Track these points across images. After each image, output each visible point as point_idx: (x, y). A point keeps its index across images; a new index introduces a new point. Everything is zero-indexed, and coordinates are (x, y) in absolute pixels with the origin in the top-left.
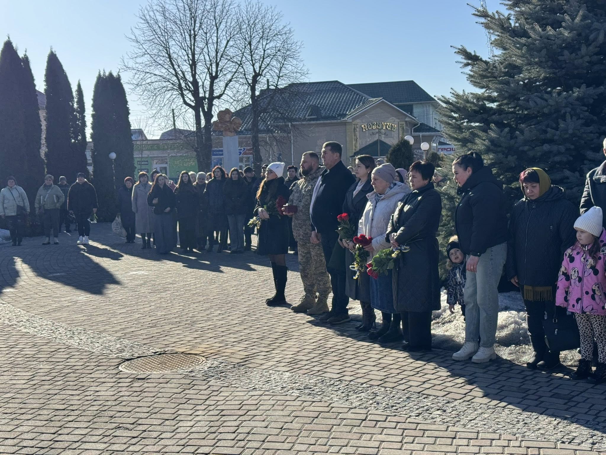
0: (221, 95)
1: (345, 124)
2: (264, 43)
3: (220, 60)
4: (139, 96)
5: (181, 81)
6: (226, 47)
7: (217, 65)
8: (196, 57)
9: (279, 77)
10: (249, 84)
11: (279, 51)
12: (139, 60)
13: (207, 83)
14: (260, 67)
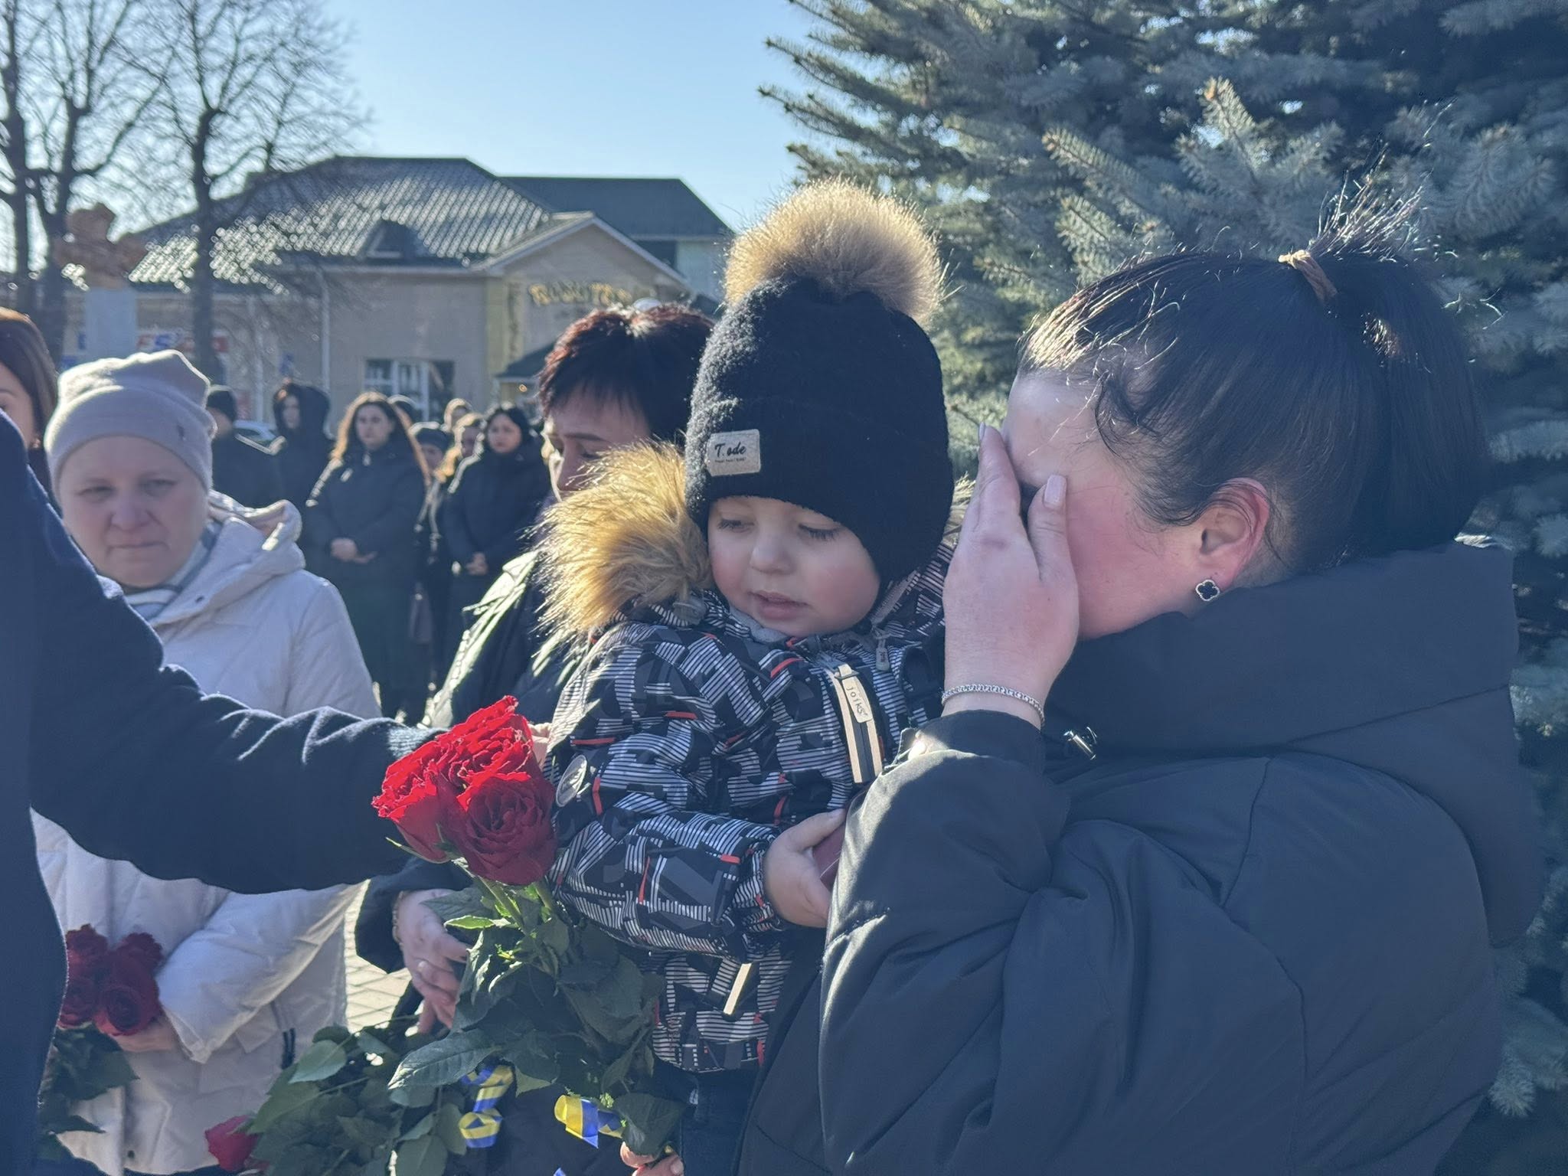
2: (239, 17)
3: (101, 61)
6: (119, 24)
7: (91, 73)
8: (23, 43)
9: (280, 123)
10: (188, 141)
11: (283, 44)
13: (59, 127)
14: (225, 88)
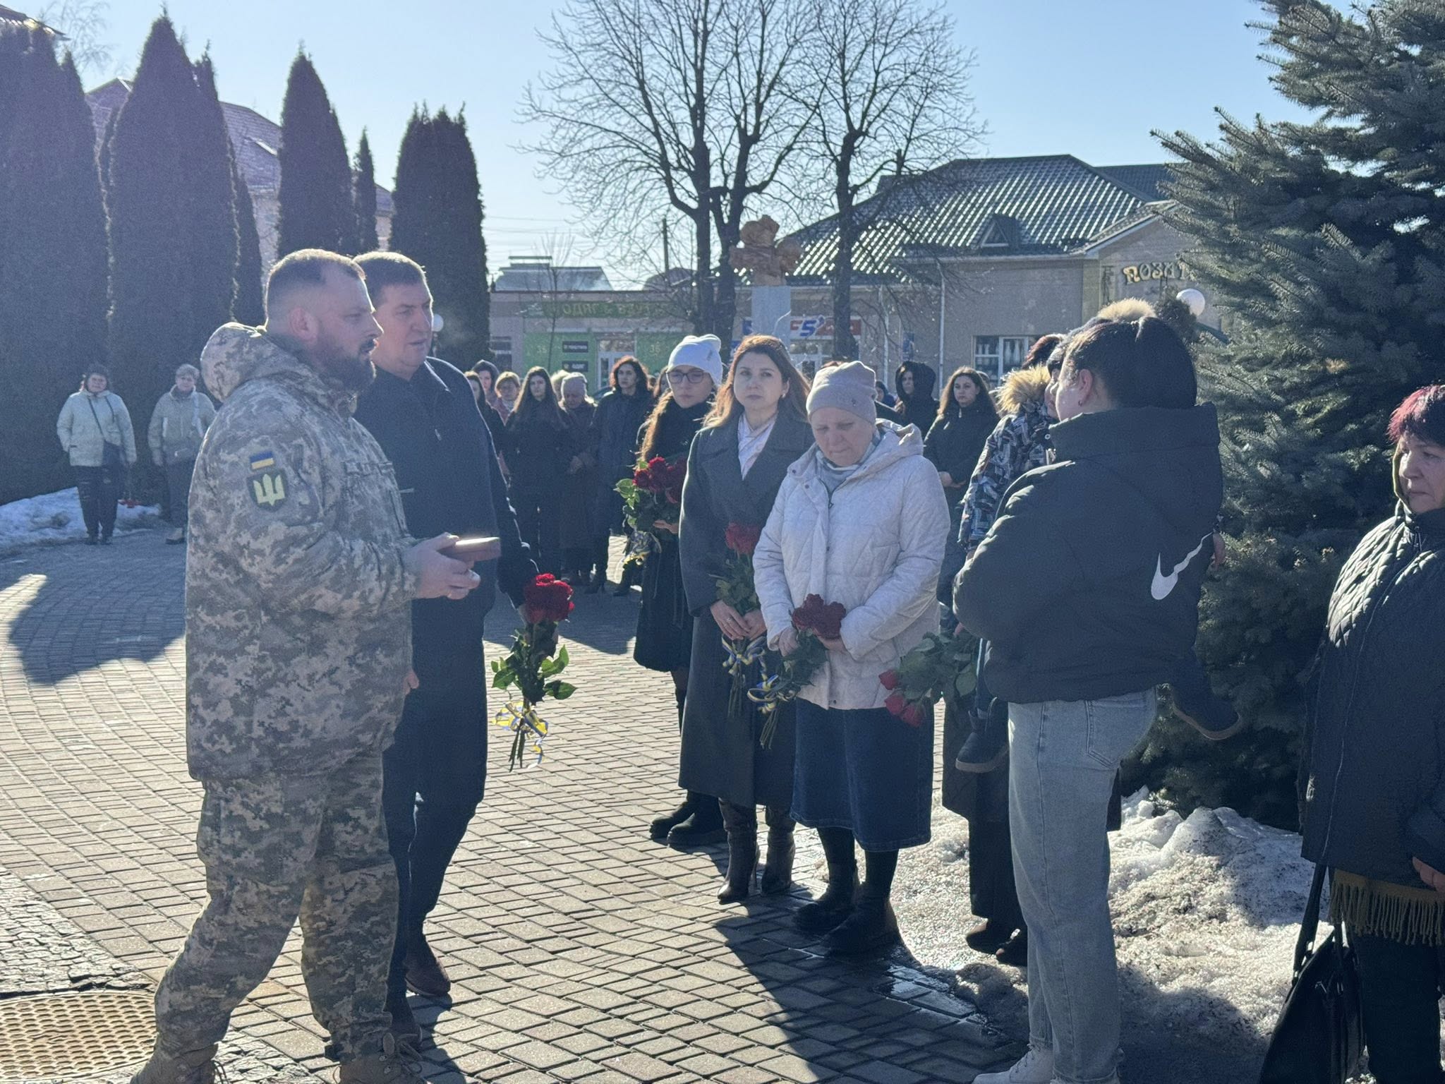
0: (765, 184)
1: (1080, 263)
2: (878, 54)
3: (768, 95)
4: (563, 183)
5: (668, 147)
6: (782, 64)
7: (759, 108)
8: (707, 86)
9: (909, 140)
10: (835, 159)
11: (914, 73)
12: (568, 93)
13: (733, 153)
14: (865, 115)
